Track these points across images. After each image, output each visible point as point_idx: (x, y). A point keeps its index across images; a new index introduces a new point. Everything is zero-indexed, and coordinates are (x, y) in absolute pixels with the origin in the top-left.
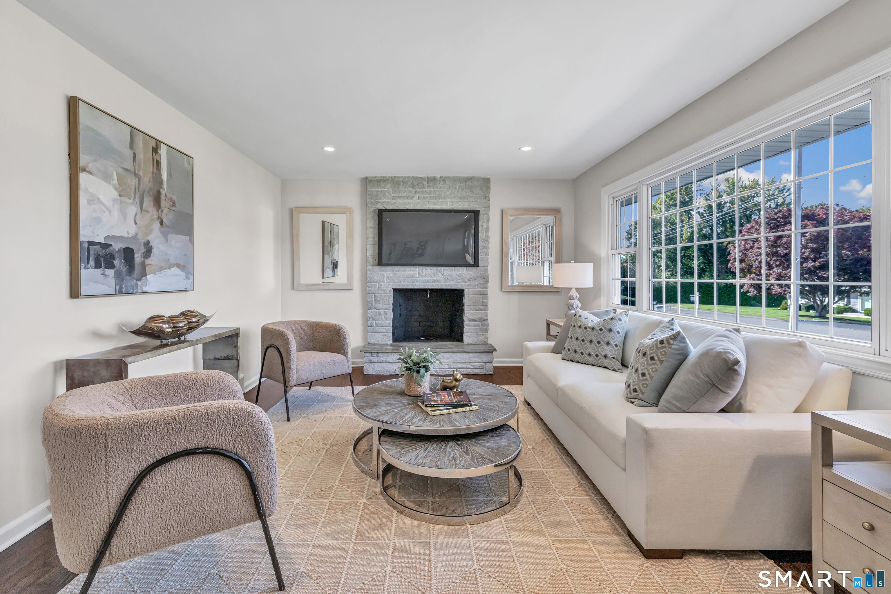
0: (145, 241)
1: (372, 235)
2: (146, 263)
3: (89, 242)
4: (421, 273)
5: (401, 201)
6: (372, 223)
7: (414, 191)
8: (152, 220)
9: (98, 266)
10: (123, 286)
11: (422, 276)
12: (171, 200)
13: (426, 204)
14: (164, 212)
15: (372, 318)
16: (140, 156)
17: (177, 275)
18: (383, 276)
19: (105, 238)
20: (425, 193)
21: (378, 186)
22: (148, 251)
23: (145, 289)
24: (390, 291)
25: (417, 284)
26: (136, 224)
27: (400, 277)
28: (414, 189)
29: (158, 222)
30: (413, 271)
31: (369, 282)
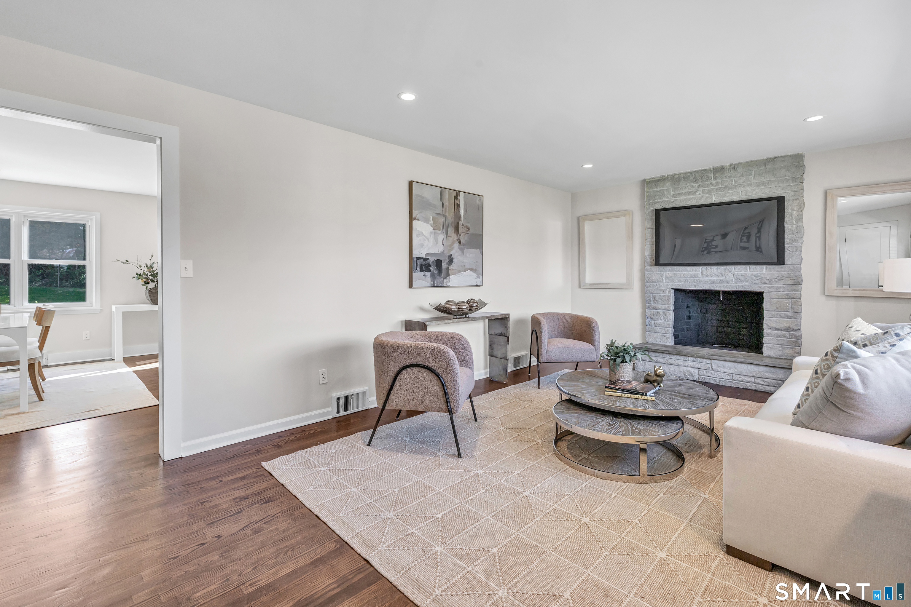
0: (449, 254)
1: (650, 235)
2: (449, 269)
3: (417, 258)
4: (705, 273)
5: (682, 198)
6: (650, 224)
7: (697, 185)
8: (453, 242)
9: (421, 270)
10: (435, 282)
11: (707, 276)
12: (467, 227)
13: (712, 197)
14: (462, 235)
15: (650, 317)
16: (446, 203)
17: (470, 276)
18: (662, 276)
19: (425, 255)
20: (710, 186)
21: (656, 186)
22: (451, 260)
23: (449, 284)
24: (669, 291)
25: (701, 284)
26: (443, 245)
27: (680, 277)
28: (697, 183)
29: (457, 242)
30: (696, 271)
31: (647, 282)
